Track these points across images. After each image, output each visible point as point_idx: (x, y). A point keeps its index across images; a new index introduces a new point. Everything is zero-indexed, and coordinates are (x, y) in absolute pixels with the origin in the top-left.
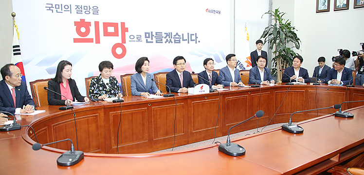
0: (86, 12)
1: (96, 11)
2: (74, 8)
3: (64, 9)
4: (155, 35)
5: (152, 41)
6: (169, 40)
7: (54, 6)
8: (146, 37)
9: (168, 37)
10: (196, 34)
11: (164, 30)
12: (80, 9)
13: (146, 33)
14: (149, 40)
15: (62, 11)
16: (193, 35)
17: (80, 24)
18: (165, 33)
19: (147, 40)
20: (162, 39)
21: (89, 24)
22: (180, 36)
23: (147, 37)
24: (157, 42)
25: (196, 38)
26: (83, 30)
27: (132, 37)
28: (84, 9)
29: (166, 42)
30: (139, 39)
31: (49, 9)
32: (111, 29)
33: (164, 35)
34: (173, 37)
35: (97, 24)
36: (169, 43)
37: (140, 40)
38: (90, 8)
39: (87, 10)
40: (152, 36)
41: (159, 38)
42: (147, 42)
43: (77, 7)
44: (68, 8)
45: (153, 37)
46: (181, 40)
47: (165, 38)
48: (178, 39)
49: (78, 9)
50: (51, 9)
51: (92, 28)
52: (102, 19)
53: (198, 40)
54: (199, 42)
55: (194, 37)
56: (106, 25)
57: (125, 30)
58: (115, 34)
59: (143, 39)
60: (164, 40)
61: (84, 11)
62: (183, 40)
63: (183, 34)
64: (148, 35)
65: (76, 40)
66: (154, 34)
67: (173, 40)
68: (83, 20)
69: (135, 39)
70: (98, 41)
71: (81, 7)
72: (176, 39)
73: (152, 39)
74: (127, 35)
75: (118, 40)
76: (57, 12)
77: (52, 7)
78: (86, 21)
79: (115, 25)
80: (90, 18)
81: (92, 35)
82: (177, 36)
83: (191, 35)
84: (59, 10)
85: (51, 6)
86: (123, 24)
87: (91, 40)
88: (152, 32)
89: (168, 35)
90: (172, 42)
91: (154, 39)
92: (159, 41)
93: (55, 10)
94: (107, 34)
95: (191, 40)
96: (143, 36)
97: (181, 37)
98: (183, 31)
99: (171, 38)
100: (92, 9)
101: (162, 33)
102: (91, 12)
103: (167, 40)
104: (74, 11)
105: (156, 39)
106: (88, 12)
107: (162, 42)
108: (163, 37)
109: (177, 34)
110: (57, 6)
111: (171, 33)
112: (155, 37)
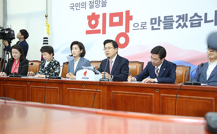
1: (104, 3)
2: (88, 3)
3: (81, 6)
4: (163, 20)
5: (159, 27)
6: (182, 24)
7: (75, 5)
8: (152, 23)
9: (181, 20)
11: (175, 13)
12: (93, 4)
13: (152, 19)
14: (156, 26)
15: (79, 8)
17: (93, 17)
18: (177, 16)
19: (153, 27)
20: (172, 25)
21: (98, 16)
22: (201, 17)
23: (154, 24)
24: (165, 28)
26: (93, 22)
27: (136, 25)
28: (95, 4)
29: (177, 28)
30: (143, 26)
31: (71, 8)
32: (116, 19)
33: (175, 19)
34: (189, 19)
35: (104, 15)
36: (182, 28)
37: (145, 28)
38: (100, 2)
40: (160, 21)
41: (168, 23)
42: (153, 29)
43: (91, 3)
44: (84, 5)
45: (161, 23)
46: (203, 22)
47: (177, 22)
48: (197, 22)
49: (91, 5)
50: (73, 7)
51: (100, 20)
52: (109, 10)
56: (112, 15)
57: (129, 18)
58: (120, 24)
59: (149, 26)
60: (175, 25)
61: (95, 5)
62: (206, 21)
63: (206, 14)
64: (154, 21)
65: (88, 32)
66: (162, 19)
67: (188, 24)
68: (93, 14)
69: (140, 27)
70: (104, 32)
71: (93, 3)
72: (194, 22)
73: (159, 25)
74: (131, 23)
75: (122, 29)
76: (77, 10)
77: (74, 6)
78: (96, 14)
79: (120, 15)
80: (99, 11)
81: (100, 27)
82: (196, 18)
84: (78, 8)
85: (72, 5)
86: (128, 12)
87: (98, 32)
88: (159, 17)
89: (180, 17)
90: (187, 27)
91: (162, 25)
92: (168, 26)
93: (75, 8)
94: (112, 24)
96: (149, 23)
97: (203, 18)
99: (186, 21)
100: (102, 2)
101: (172, 16)
102: (101, 5)
103: (180, 25)
104: (88, 6)
105: (164, 24)
106: (97, 6)
107: (172, 28)
108: (174, 21)
109: (196, 15)
110: (77, 5)
111: (187, 15)
112: (163, 22)
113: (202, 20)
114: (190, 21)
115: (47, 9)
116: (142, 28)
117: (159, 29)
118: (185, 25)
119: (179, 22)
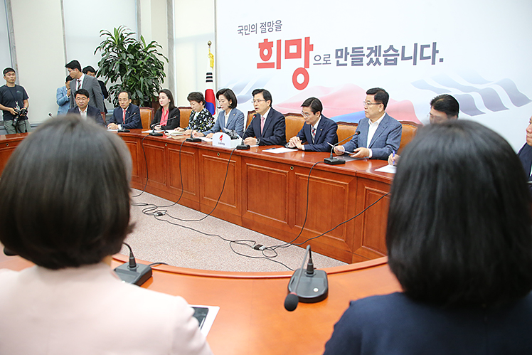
0: (269, 30)
1: (278, 26)
2: (259, 25)
3: (251, 30)
4: (351, 53)
5: (345, 62)
6: (374, 60)
7: (243, 28)
8: (337, 57)
9: (373, 54)
10: (435, 44)
11: (366, 43)
12: (265, 27)
13: (337, 51)
14: (342, 61)
15: (249, 33)
16: (429, 46)
17: (265, 45)
18: (368, 49)
19: (338, 61)
20: (362, 60)
21: (271, 44)
22: (397, 51)
23: (339, 57)
24: (353, 64)
25: (435, 52)
26: (266, 52)
27: (318, 58)
28: (268, 26)
29: (368, 64)
30: (327, 60)
31: (240, 32)
32: (293, 49)
33: (366, 52)
34: (382, 53)
35: (279, 42)
36: (374, 65)
37: (328, 62)
38: (273, 24)
40: (347, 53)
41: (358, 57)
42: (338, 64)
43: (262, 25)
44: (254, 28)
45: (348, 56)
46: (399, 58)
47: (368, 56)
48: (393, 58)
49: (262, 27)
50: (242, 31)
51: (274, 49)
52: (284, 35)
53: (438, 57)
54: (441, 60)
55: (428, 52)
56: (289, 43)
57: (309, 48)
58: (297, 55)
59: (333, 60)
60: (366, 60)
61: (267, 28)
62: (403, 58)
63: (403, 48)
64: (341, 53)
65: (260, 66)
66: (350, 51)
67: (382, 59)
68: (266, 41)
69: (322, 61)
70: (279, 67)
72: (389, 58)
73: (346, 60)
74: (312, 54)
75: (300, 63)
76: (246, 34)
78: (269, 41)
79: (298, 42)
80: (272, 37)
81: (273, 59)
82: (391, 52)
83: (423, 47)
84: (247, 32)
86: (307, 39)
87: (271, 65)
88: (346, 48)
89: (372, 50)
90: (380, 64)
91: (349, 59)
92: (357, 62)
93: (244, 31)
94: (289, 56)
95: (422, 58)
96: (333, 56)
97: (400, 52)
98: (405, 40)
99: (380, 56)
100: (276, 24)
101: (362, 48)
102: (274, 28)
103: (371, 60)
104: (259, 30)
105: (352, 59)
106: (271, 30)
107: (362, 65)
108: (364, 55)
109: (391, 47)
110: (247, 27)
111: (380, 46)
112: (351, 56)
113: (398, 55)
114: (384, 56)
115: (216, 31)
116: (325, 62)
117: (346, 65)
118: (378, 62)
119: (371, 57)
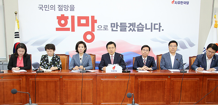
0: (65, 10)
1: (72, 8)
2: (57, 7)
3: (50, 8)
4: (120, 25)
5: (117, 30)
6: (132, 29)
7: (44, 6)
8: (112, 27)
9: (132, 26)
10: (160, 23)
11: (128, 21)
12: (61, 8)
13: (112, 24)
14: (115, 29)
15: (48, 10)
16: (157, 24)
17: (61, 18)
18: (129, 24)
19: (112, 29)
20: (126, 29)
21: (67, 18)
22: (143, 25)
23: (113, 27)
24: (121, 30)
25: (160, 27)
26: (63, 22)
27: (100, 27)
28: (64, 7)
29: (129, 31)
30: (106, 28)
31: (40, 8)
32: (83, 21)
33: (128, 25)
34: (136, 26)
35: (73, 17)
36: (132, 31)
37: (106, 29)
38: (68, 7)
39: (66, 7)
40: (117, 25)
41: (123, 27)
42: (112, 30)
43: (59, 6)
44: (53, 7)
45: (118, 27)
46: (144, 29)
47: (129, 27)
48: (141, 28)
49: (59, 8)
50: (42, 8)
51: (69, 21)
52: (76, 14)
53: (161, 29)
54: (163, 30)
55: (157, 27)
56: (80, 18)
57: (94, 21)
58: (87, 25)
59: (109, 28)
60: (128, 29)
61: (64, 9)
62: (146, 29)
63: (146, 24)
65: (58, 29)
66: (119, 24)
67: (136, 29)
68: (63, 15)
69: (103, 28)
70: (73, 30)
71: (62, 6)
72: (139, 28)
73: (117, 28)
74: (96, 25)
75: (89, 29)
76: (45, 10)
77: (42, 7)
78: (65, 16)
79: (87, 18)
80: (68, 14)
81: (69, 25)
82: (140, 26)
83: (155, 24)
84: (47, 9)
85: (41, 6)
86: (93, 17)
87: (68, 29)
88: (117, 23)
89: (131, 24)
90: (135, 31)
91: (119, 28)
92: (123, 30)
93: (44, 9)
94: (80, 24)
95: (155, 29)
96: (109, 26)
97: (145, 26)
98: (147, 21)
99: (135, 27)
100: (70, 7)
101: (126, 23)
102: (69, 9)
103: (131, 29)
104: (57, 9)
105: (120, 28)
106: (67, 10)
107: (126, 31)
108: (127, 27)
109: (140, 24)
110: (46, 6)
111: (135, 23)
112: (120, 27)
113: (144, 27)
114: (137, 27)
116: (105, 29)
117: (117, 31)
118: (134, 30)
119: (130, 27)
